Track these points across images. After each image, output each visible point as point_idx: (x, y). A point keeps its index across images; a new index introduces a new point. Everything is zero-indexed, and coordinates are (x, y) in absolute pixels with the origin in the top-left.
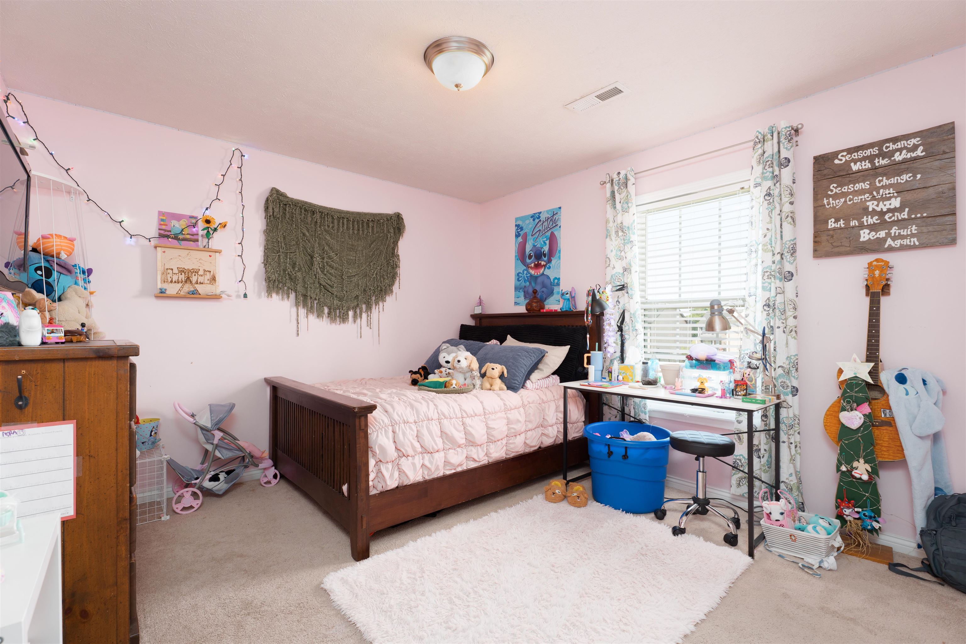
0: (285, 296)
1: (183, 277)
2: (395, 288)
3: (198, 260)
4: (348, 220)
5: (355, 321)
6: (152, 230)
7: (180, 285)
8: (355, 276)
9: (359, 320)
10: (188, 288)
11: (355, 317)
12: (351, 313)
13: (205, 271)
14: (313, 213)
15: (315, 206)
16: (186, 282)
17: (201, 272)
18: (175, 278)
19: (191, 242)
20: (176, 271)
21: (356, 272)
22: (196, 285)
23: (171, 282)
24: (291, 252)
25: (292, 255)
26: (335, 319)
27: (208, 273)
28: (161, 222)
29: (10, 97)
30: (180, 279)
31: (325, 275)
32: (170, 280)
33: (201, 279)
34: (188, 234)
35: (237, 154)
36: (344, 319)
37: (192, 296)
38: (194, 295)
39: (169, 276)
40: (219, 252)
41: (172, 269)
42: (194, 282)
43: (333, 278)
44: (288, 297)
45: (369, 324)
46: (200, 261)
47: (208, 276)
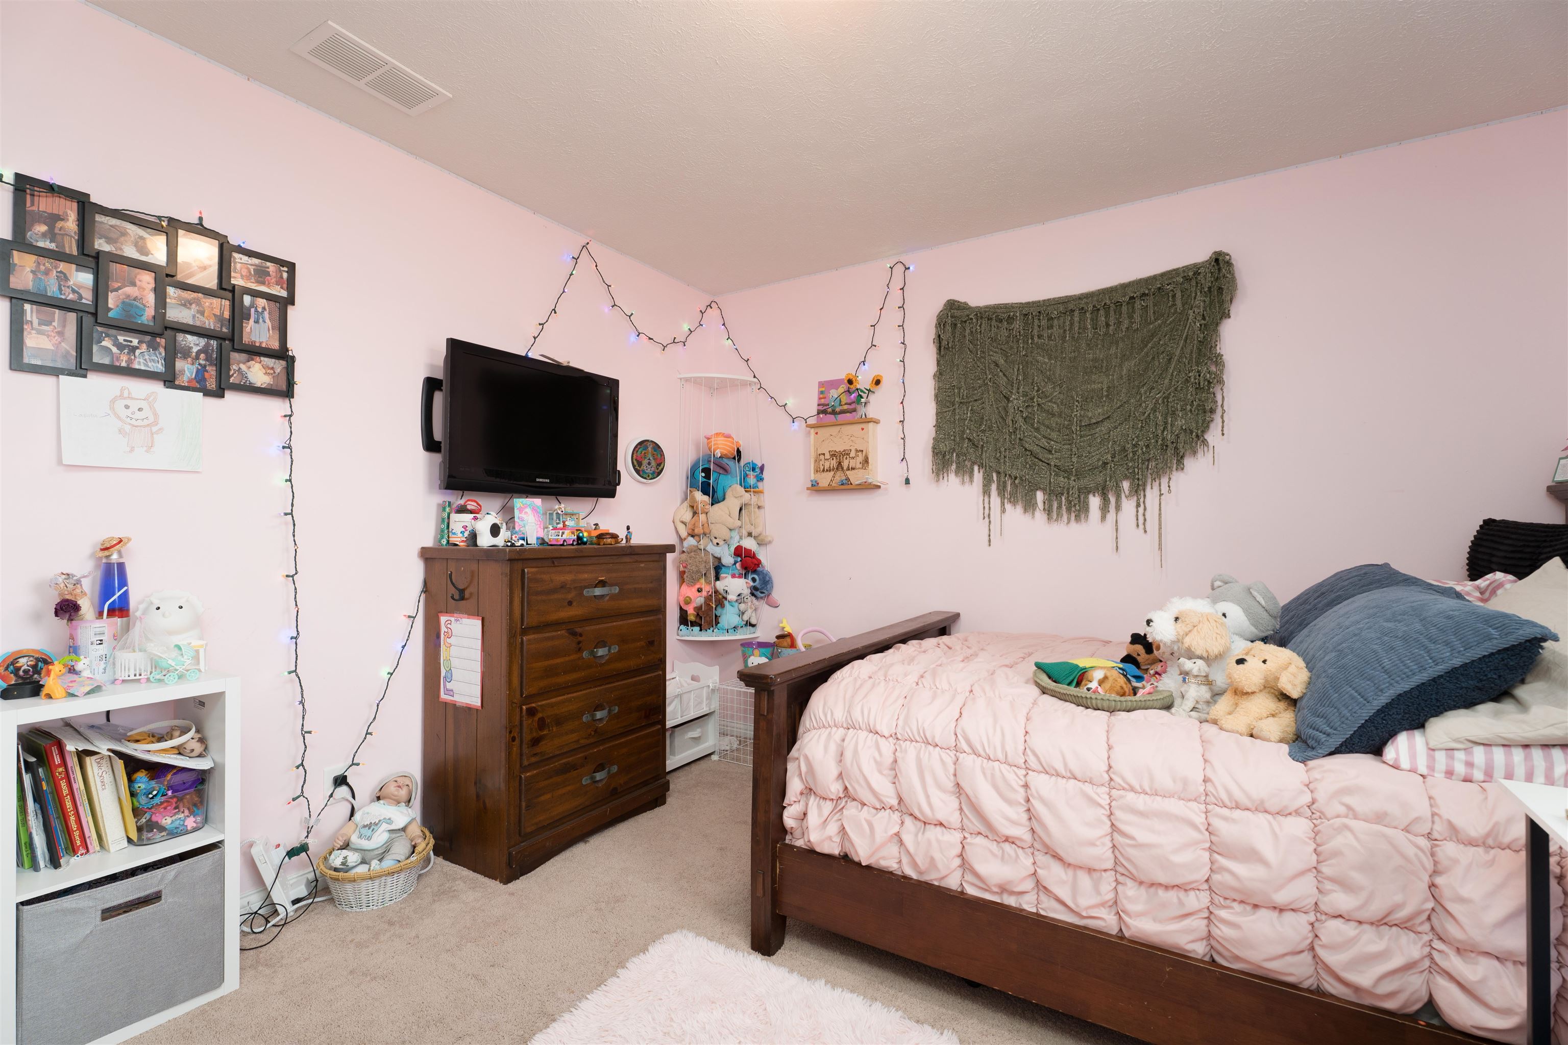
0: (967, 478)
1: (834, 463)
2: (1212, 436)
3: (849, 437)
4: (1083, 311)
5: (1103, 518)
6: (811, 408)
7: (832, 473)
8: (1102, 421)
9: (1111, 516)
10: (840, 477)
11: (1104, 509)
12: (1095, 502)
13: (857, 451)
14: (1010, 320)
15: (1013, 307)
16: (837, 469)
17: (853, 454)
18: (827, 466)
19: (848, 414)
20: (827, 456)
21: (1103, 414)
22: (848, 472)
23: (823, 470)
24: (976, 400)
25: (976, 404)
26: (1059, 515)
27: (860, 454)
28: (822, 394)
29: (713, 305)
30: (832, 466)
31: (1037, 430)
32: (822, 468)
33: (852, 464)
34: (846, 404)
35: (899, 269)
36: (1079, 510)
37: (843, 487)
38: (846, 487)
39: (821, 463)
40: (876, 422)
41: (824, 454)
42: (845, 468)
43: (1054, 435)
44: (971, 480)
45: (1141, 523)
46: (852, 438)
47: (860, 458)
